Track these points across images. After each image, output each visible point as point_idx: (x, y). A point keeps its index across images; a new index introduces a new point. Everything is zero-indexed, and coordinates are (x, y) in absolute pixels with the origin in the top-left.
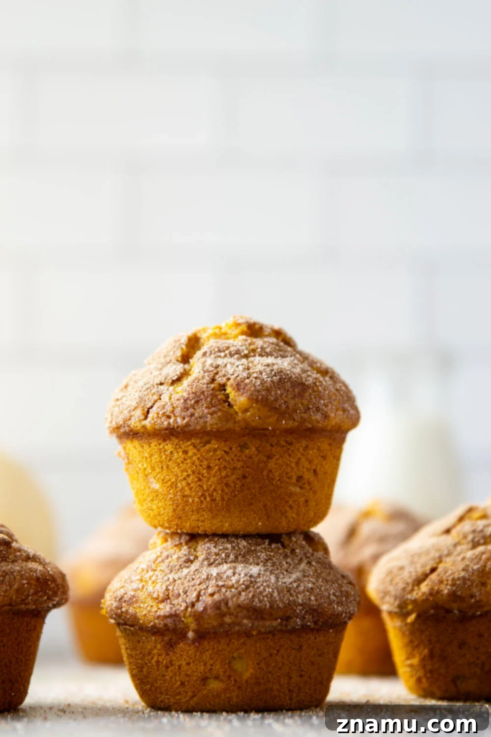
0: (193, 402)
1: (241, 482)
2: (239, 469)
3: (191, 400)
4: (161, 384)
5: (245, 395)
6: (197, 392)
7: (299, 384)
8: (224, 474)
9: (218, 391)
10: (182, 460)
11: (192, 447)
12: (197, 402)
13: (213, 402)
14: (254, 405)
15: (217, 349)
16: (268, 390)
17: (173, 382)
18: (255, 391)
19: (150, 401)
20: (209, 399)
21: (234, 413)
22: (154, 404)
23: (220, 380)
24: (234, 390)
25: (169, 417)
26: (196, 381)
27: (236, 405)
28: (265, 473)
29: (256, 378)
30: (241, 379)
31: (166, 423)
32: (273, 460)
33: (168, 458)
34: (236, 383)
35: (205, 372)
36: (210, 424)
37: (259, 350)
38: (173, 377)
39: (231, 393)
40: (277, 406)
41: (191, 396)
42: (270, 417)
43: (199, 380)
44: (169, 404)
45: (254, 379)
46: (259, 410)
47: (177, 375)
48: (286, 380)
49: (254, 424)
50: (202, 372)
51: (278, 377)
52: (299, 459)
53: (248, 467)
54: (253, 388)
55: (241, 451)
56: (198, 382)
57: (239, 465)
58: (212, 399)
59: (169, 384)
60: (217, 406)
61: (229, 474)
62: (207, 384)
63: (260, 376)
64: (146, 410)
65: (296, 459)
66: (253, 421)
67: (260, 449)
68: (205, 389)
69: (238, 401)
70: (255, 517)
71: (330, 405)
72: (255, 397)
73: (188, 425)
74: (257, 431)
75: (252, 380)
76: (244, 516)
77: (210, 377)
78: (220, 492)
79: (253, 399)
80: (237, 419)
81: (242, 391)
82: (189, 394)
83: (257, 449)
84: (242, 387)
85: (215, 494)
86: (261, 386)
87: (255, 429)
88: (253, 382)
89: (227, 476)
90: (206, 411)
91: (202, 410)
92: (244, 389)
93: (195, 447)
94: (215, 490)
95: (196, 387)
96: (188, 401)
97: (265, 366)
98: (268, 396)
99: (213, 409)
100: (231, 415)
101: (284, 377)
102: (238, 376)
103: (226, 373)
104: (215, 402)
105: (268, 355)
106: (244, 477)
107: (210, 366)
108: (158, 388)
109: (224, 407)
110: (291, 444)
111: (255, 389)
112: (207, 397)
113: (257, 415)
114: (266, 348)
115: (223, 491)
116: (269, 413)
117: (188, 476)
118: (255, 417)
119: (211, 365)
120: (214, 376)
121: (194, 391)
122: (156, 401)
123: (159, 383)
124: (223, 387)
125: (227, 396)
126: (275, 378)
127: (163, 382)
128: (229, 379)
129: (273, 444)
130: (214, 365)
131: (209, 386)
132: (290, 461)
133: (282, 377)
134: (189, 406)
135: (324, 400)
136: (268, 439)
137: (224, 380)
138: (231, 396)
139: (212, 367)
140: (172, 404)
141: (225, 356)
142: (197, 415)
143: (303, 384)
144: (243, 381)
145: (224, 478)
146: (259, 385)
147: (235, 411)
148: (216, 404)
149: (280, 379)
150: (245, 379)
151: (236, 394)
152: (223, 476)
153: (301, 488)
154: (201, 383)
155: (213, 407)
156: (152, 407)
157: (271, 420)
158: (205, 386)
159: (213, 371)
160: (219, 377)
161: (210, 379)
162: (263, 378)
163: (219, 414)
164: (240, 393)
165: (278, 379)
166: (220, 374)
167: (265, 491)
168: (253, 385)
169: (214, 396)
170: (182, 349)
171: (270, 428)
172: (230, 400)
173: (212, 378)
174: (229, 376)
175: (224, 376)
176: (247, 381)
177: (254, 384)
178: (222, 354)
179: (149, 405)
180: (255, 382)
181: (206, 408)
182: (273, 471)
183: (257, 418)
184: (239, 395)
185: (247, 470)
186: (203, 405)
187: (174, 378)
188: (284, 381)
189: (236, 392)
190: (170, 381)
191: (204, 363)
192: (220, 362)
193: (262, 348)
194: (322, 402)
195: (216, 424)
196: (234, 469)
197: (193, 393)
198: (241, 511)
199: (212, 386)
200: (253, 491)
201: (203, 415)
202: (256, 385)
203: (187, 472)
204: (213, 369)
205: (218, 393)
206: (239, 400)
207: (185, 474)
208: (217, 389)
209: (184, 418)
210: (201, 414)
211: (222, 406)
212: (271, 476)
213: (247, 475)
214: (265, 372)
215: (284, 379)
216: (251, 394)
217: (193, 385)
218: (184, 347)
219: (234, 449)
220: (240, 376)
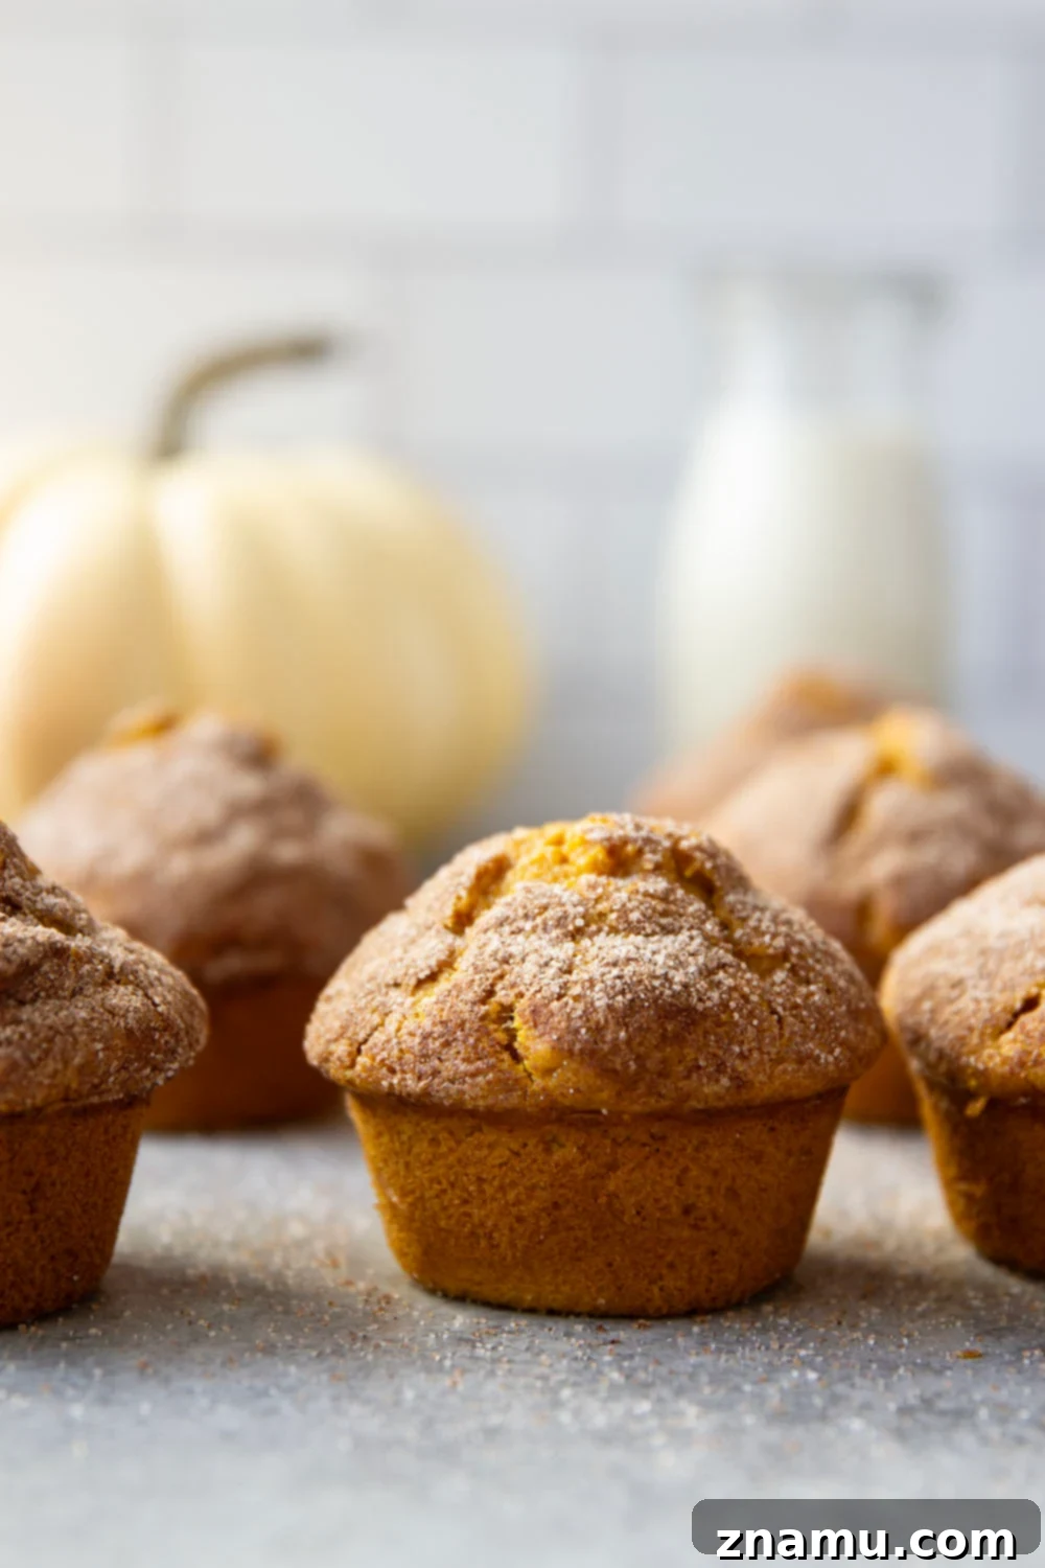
0: (437, 1044)
1: (549, 1215)
2: (544, 1189)
3: (435, 1039)
4: (397, 985)
5: (546, 1038)
6: (451, 1021)
7: (680, 1011)
8: (511, 1196)
9: (494, 1022)
10: (430, 1156)
11: (446, 1135)
12: (447, 1044)
13: (481, 1046)
14: (565, 1063)
15: (521, 912)
16: (598, 1030)
17: (420, 984)
18: (569, 1033)
19: (364, 1027)
20: (471, 1040)
21: (524, 1074)
22: (370, 1035)
23: (502, 995)
24: (526, 1023)
25: (392, 1071)
26: (454, 993)
27: (527, 1058)
28: (603, 1200)
29: (577, 998)
30: (544, 998)
31: (385, 1083)
32: (619, 1173)
33: (406, 1147)
34: (532, 1008)
35: (477, 970)
36: (472, 1098)
37: (613, 916)
38: (422, 970)
39: (521, 1029)
40: (618, 1067)
41: (439, 1029)
42: (600, 1090)
43: (460, 991)
44: (395, 1041)
45: (571, 1002)
46: (576, 1073)
47: (430, 967)
48: (646, 1004)
49: (567, 1102)
50: (471, 970)
51: (629, 996)
52: (686, 1170)
53: (562, 1186)
54: (563, 1025)
55: (548, 1150)
56: (458, 996)
57: (543, 1180)
58: (478, 1040)
59: (411, 988)
60: (486, 1057)
61: (523, 1197)
62: (474, 1003)
63: (588, 992)
64: (356, 1046)
65: (677, 1171)
66: (562, 1094)
67: (589, 1149)
68: (466, 1016)
69: (532, 1051)
70: (588, 1288)
71: (756, 1055)
72: (566, 1046)
73: (426, 1093)
74: (575, 1116)
75: (566, 1004)
76: (565, 1282)
77: (483, 987)
78: (506, 1232)
79: (562, 1049)
80: (529, 1091)
81: (541, 1027)
82: (434, 1024)
83: (582, 1149)
84: (543, 1019)
85: (496, 1235)
86: (584, 1019)
87: (573, 1110)
88: (568, 1010)
89: (517, 1202)
90: (463, 1067)
91: (455, 1063)
92: (546, 1023)
93: (451, 1133)
94: (495, 1225)
95: (451, 1007)
96: (430, 1041)
97: (607, 964)
98: (596, 1042)
99: (479, 1064)
100: (517, 1081)
101: (642, 996)
102: (539, 991)
103: (518, 980)
104: (483, 1049)
105: (633, 929)
106: (556, 1205)
107: (491, 956)
108: (387, 994)
109: (502, 1061)
110: (663, 1138)
111: (568, 1027)
112: (470, 1035)
113: (570, 1084)
114: (632, 911)
115: (512, 1229)
116: (599, 1082)
117: (444, 1191)
118: (568, 1088)
119: (494, 955)
120: (493, 985)
121: (444, 1018)
122: (375, 1029)
123: (392, 982)
124: (506, 1012)
125: (512, 1034)
126: (620, 998)
127: (399, 981)
128: (521, 995)
129: (620, 1140)
130: (500, 955)
131: (476, 1008)
132: (661, 1175)
133: (639, 997)
134: (430, 1052)
135: (741, 1043)
136: (606, 1131)
137: (512, 994)
138: (521, 1036)
139: (496, 960)
140: (399, 1043)
141: (534, 930)
142: (444, 1074)
143: (689, 1010)
144: (546, 1005)
145: (514, 1205)
146: (581, 1017)
147: (525, 1070)
148: (485, 1053)
149: (632, 1001)
150: (551, 1001)
151: (529, 1033)
152: (511, 1202)
153: (695, 1227)
154: (462, 1001)
155: (479, 1059)
156: (365, 1041)
157: (604, 1095)
158: (468, 1007)
159: (493, 970)
160: (503, 988)
161: (484, 991)
162: (592, 998)
163: (490, 1076)
164: (537, 1033)
165: (626, 1002)
166: (508, 979)
167: (608, 1236)
168: (565, 1016)
169: (483, 1032)
170: (459, 898)
171: (604, 1111)
172: (516, 1045)
173: (489, 988)
174: (522, 988)
175: (513, 985)
176: (555, 1005)
177: (569, 1015)
178: (528, 926)
179: (362, 1036)
180: (574, 1009)
181: (464, 1060)
182: (621, 1196)
183: (571, 1091)
184: (535, 1038)
185: (562, 1191)
186: (458, 1053)
187: (422, 976)
188: (643, 1006)
189: (530, 1028)
190: (413, 982)
191: (485, 945)
192: (517, 945)
193: (624, 912)
194: (737, 1049)
195: (483, 1097)
196: (533, 1188)
197: (442, 1023)
198: (556, 1272)
199: (483, 1009)
200: (580, 1234)
201: (458, 1076)
202: (574, 1015)
203: (439, 1183)
204: (495, 964)
205: (492, 1027)
206: (535, 1046)
207: (436, 1187)
208: (494, 1016)
209: (420, 1078)
210: (452, 1073)
211: (497, 1058)
212: (617, 1206)
213: (561, 1201)
214: (603, 982)
215: (642, 1000)
216: (559, 1039)
217: (444, 1002)
218: (464, 894)
219: (530, 1148)
220: (543, 993)
